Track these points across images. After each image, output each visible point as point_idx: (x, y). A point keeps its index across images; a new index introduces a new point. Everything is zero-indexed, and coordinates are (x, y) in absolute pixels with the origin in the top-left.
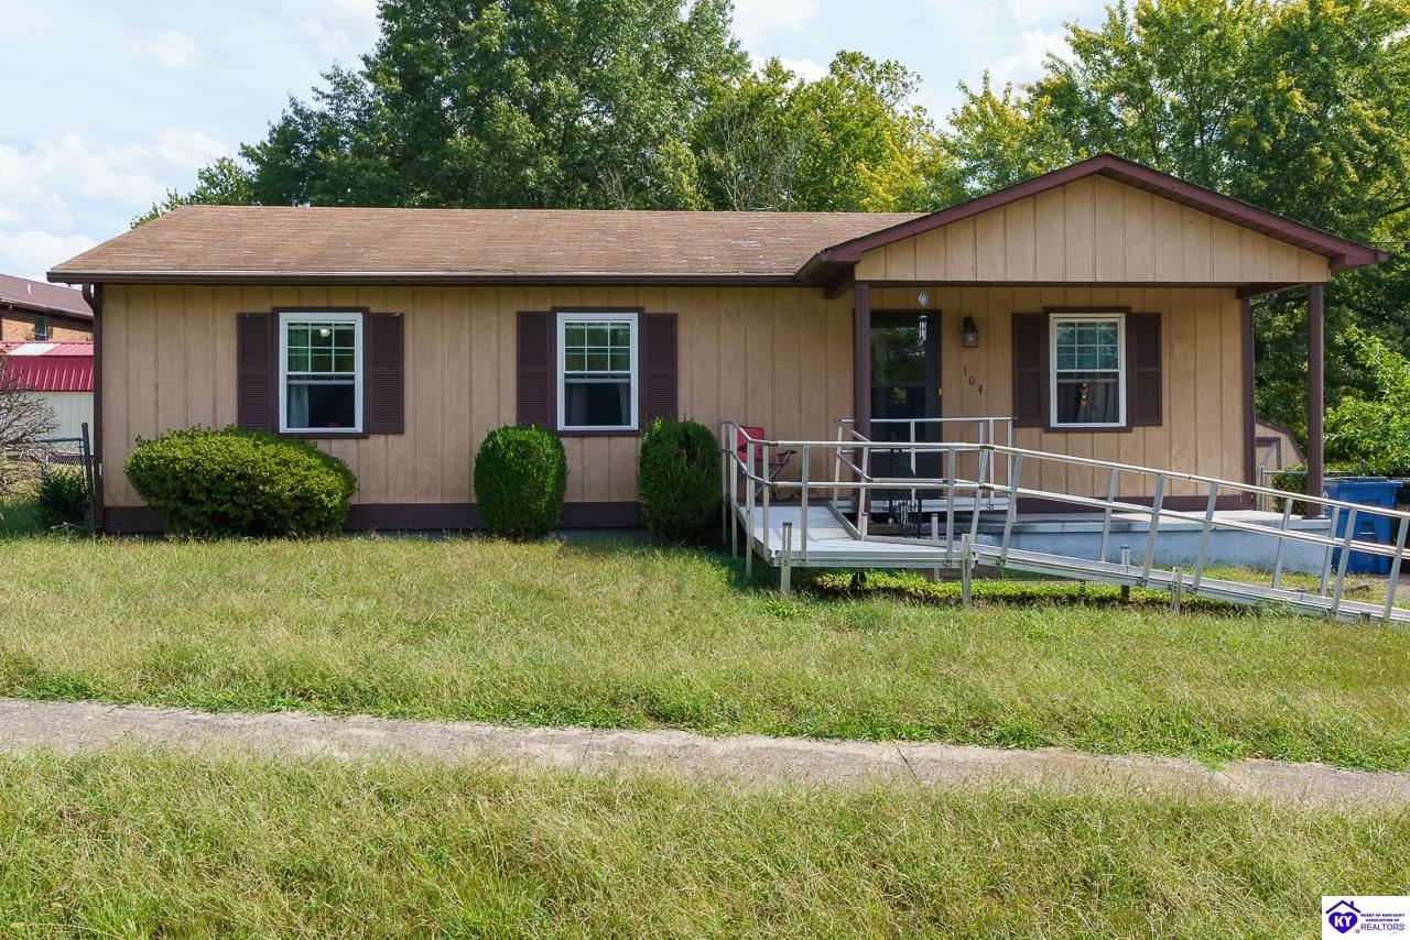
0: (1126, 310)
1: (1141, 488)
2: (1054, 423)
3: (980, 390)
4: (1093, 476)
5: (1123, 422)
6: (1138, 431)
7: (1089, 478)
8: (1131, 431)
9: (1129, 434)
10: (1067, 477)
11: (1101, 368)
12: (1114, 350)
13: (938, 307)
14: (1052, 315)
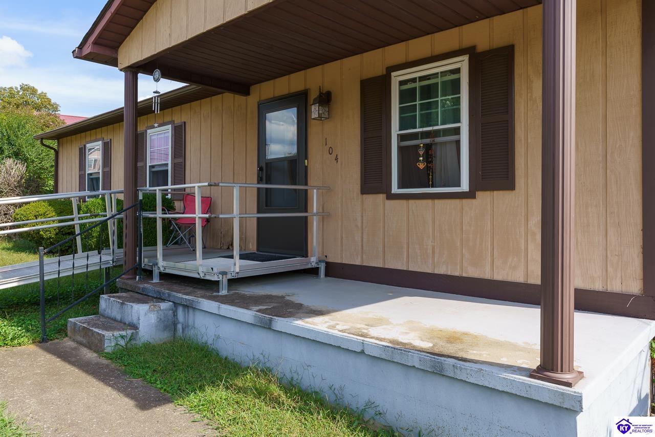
0: (470, 51)
1: (488, 268)
2: (395, 189)
3: (336, 159)
4: (433, 248)
5: (465, 186)
6: (483, 197)
7: (430, 251)
8: (474, 197)
9: (473, 201)
10: (408, 248)
11: (443, 124)
12: (457, 101)
13: (308, 87)
14: (393, 74)
